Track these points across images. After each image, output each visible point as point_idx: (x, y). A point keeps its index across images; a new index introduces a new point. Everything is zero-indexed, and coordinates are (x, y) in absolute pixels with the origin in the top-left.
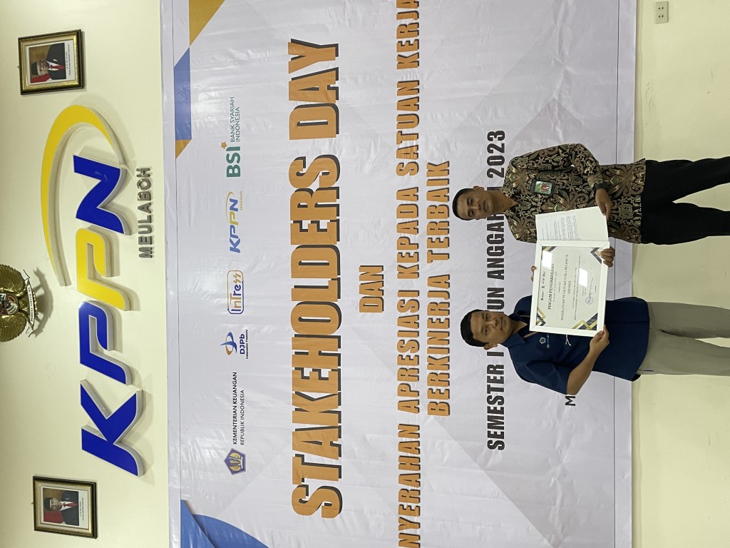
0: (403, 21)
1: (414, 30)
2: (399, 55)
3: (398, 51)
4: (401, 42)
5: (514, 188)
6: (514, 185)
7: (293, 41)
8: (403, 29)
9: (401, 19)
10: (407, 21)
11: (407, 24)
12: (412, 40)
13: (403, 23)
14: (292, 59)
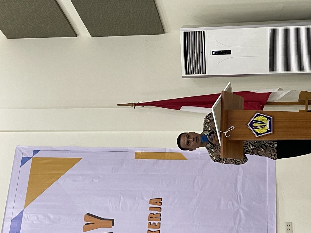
0: (153, 212)
1: (158, 217)
2: (149, 230)
3: (148, 228)
4: (150, 223)
5: (210, 131)
6: (209, 129)
7: (87, 214)
8: (152, 216)
9: (152, 210)
10: (155, 212)
11: (155, 213)
12: (157, 223)
13: (152, 213)
14: (86, 224)
